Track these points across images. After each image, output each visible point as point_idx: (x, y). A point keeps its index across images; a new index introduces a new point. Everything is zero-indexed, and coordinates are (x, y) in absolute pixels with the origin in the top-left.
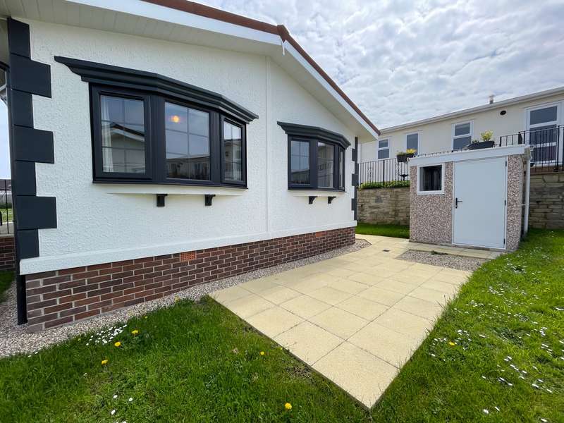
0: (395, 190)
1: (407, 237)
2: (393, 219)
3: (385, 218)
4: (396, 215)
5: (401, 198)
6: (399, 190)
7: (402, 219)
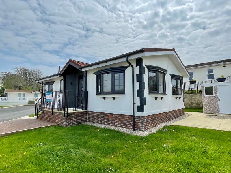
0: (190, 94)
1: (202, 112)
2: (190, 106)
3: (187, 106)
4: (192, 104)
5: (193, 97)
6: (192, 94)
7: (194, 106)
